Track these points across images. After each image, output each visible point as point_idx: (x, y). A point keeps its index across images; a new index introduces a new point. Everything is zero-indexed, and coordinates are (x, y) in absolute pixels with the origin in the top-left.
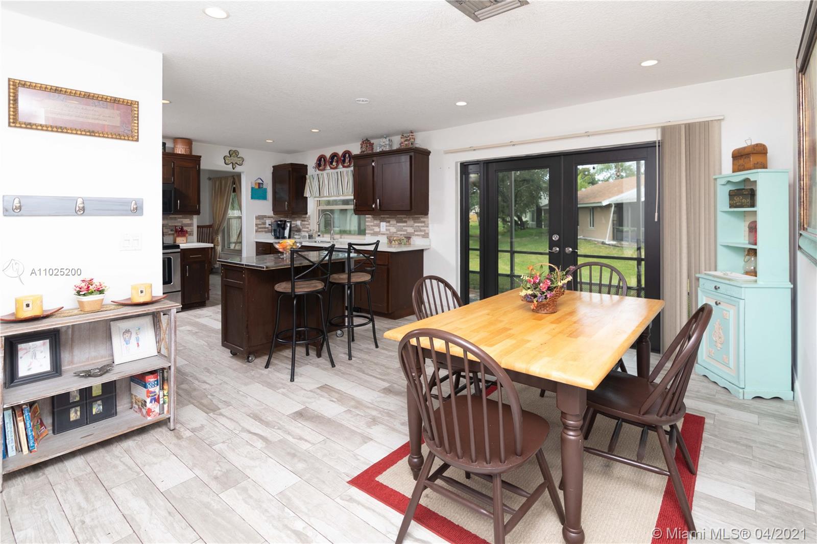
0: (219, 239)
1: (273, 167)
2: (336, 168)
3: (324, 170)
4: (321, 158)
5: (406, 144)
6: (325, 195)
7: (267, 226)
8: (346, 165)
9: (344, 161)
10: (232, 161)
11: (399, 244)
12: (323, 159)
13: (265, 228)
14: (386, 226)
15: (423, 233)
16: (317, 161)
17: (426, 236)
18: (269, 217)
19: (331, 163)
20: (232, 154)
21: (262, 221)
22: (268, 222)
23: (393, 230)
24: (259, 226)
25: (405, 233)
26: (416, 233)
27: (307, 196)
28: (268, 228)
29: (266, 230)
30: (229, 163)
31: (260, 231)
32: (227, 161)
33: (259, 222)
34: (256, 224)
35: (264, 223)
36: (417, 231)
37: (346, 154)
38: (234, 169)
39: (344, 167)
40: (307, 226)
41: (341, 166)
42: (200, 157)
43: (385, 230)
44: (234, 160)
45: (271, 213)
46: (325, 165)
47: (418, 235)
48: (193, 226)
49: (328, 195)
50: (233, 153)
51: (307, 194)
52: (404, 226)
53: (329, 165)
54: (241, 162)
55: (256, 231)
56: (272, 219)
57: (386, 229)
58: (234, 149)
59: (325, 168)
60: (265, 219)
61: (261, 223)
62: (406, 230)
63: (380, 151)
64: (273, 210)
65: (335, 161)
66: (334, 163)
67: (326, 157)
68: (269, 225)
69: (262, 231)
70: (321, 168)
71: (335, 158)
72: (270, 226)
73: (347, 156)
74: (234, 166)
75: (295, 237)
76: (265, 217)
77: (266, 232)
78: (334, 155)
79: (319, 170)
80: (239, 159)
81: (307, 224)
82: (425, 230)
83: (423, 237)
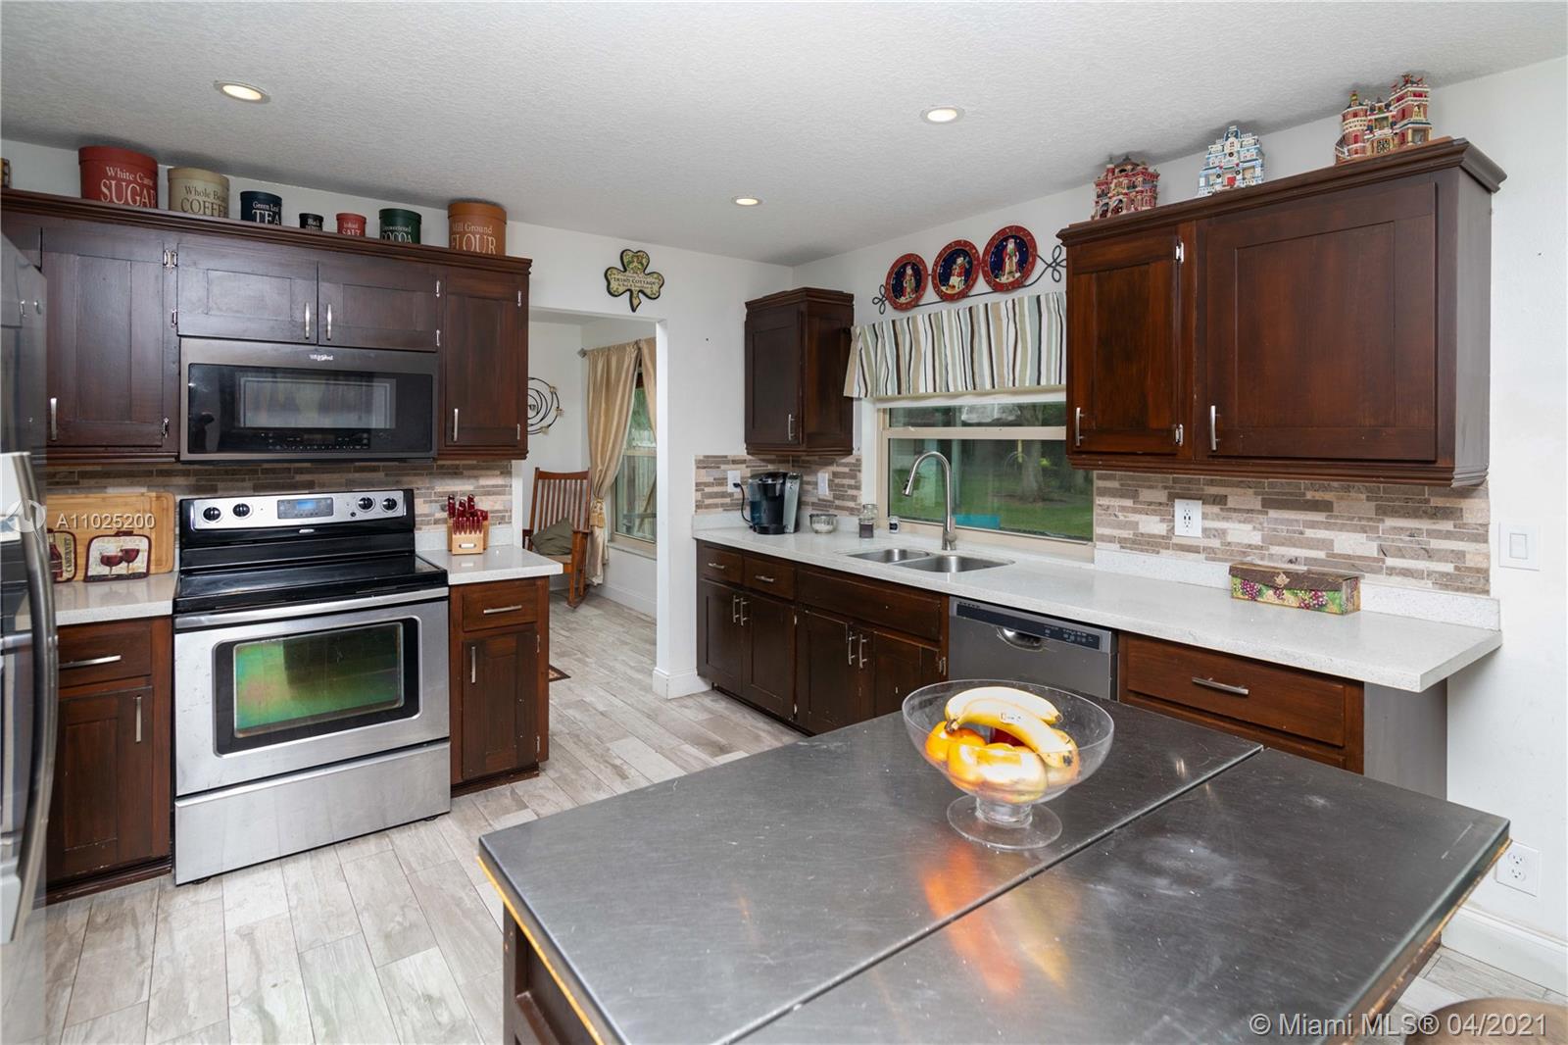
0: (604, 511)
1: (748, 304)
2: (963, 295)
3: (914, 304)
4: (904, 267)
5: (1382, 143)
6: (922, 390)
7: (730, 489)
8: (1004, 279)
9: (997, 267)
10: (629, 285)
11: (1307, 607)
12: (909, 271)
13: (724, 495)
14: (1205, 516)
15: (1449, 568)
16: (889, 277)
17: (1472, 580)
18: (734, 462)
19: (943, 278)
20: (630, 262)
21: (716, 473)
22: (734, 475)
23: (1243, 533)
24: (707, 490)
25: (1321, 555)
26: (1390, 562)
27: (855, 395)
28: (731, 495)
29: (728, 500)
30: (622, 289)
31: (708, 507)
32: (614, 285)
33: (707, 476)
34: (697, 484)
35: (722, 481)
36: (1400, 553)
37: (1006, 239)
38: (634, 310)
39: (998, 288)
40: (851, 492)
41: (981, 285)
42: (528, 263)
43: (1200, 534)
44: (636, 280)
45: (739, 449)
46: (919, 287)
47: (1406, 573)
48: (511, 494)
49: (930, 390)
50: (632, 261)
51: (853, 387)
52: (1313, 525)
53: (935, 286)
54: (656, 288)
55: (697, 507)
56: (744, 466)
57: (1205, 530)
58: (635, 246)
59: (918, 298)
60: (723, 467)
61: (711, 480)
62: (1326, 544)
63: (1215, 195)
64: (746, 441)
65: (956, 269)
66: (955, 280)
67: (922, 261)
68: (736, 485)
69: (716, 506)
70: (903, 300)
71: (960, 260)
72: (738, 490)
73: (1011, 246)
74: (635, 302)
75: (817, 526)
76: (723, 460)
77: (726, 508)
78: (956, 253)
79: (898, 307)
80: (650, 279)
81: (850, 487)
82: (1460, 555)
83: (1445, 587)
